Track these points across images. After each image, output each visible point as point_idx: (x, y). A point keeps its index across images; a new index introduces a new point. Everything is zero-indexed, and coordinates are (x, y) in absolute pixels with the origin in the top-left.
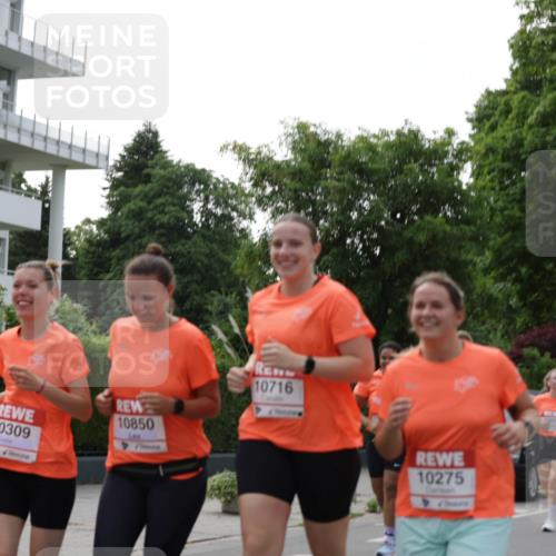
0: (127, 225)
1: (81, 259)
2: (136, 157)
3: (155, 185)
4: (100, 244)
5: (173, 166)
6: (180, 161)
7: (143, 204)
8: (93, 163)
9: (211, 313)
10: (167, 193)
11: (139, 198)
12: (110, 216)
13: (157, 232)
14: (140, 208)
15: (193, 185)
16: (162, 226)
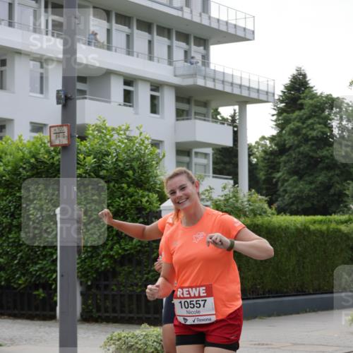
0: (289, 139)
1: (261, 164)
2: (293, 92)
3: (306, 110)
4: (272, 153)
5: (318, 97)
6: (322, 94)
7: (300, 124)
8: (265, 99)
9: (348, 196)
10: (315, 116)
11: (297, 120)
12: (278, 133)
13: (310, 143)
14: (298, 127)
15: (332, 109)
16: (313, 138)
